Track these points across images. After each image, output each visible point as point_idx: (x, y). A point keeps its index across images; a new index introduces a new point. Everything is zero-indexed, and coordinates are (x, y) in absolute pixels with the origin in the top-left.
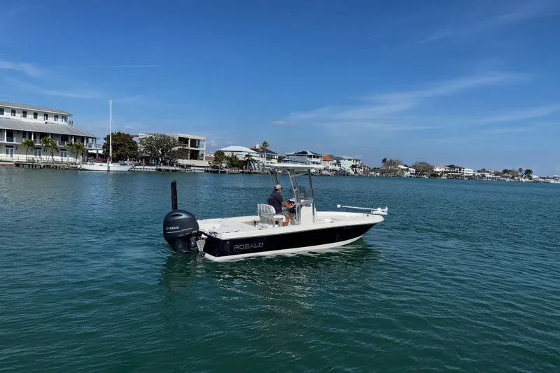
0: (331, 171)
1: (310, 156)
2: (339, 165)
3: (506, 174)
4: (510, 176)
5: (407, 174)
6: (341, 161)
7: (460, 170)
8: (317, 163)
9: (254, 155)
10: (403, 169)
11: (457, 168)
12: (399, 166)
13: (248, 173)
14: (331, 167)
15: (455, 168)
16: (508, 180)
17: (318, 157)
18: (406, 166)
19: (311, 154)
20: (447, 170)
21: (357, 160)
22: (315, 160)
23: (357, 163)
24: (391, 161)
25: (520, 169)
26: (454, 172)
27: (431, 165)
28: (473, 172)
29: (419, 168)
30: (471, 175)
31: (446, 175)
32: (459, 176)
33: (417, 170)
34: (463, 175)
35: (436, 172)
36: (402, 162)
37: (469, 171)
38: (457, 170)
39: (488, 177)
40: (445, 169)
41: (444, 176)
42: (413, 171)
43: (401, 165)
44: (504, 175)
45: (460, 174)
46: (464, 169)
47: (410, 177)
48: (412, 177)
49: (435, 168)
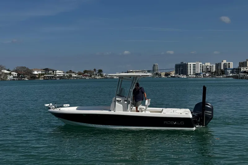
3: (86, 74)
4: (89, 75)
5: (10, 77)
7: (53, 72)
10: (6, 74)
11: (51, 70)
12: (3, 71)
15: (49, 71)
16: (87, 78)
18: (8, 70)
20: (43, 73)
25: (95, 69)
26: (49, 74)
27: (29, 69)
28: (63, 73)
29: (20, 72)
30: (62, 75)
31: (43, 76)
32: (53, 77)
33: (19, 73)
34: (55, 76)
35: (35, 74)
36: (4, 67)
37: (60, 73)
38: (51, 72)
39: (74, 77)
40: (42, 72)
41: (41, 78)
42: (15, 75)
43: (4, 69)
44: (84, 74)
45: (53, 75)
46: (56, 71)
47: (13, 80)
48: (14, 80)
49: (34, 71)
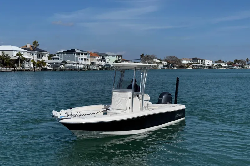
0: (98, 66)
1: (79, 54)
2: (105, 61)
3: (237, 64)
4: (240, 65)
5: (161, 66)
6: (106, 57)
8: (85, 60)
9: (25, 54)
10: (157, 63)
11: (200, 60)
12: (154, 60)
13: (20, 70)
14: (98, 63)
15: (198, 60)
16: (238, 68)
17: (85, 54)
18: (159, 60)
19: (79, 51)
20: (192, 62)
21: (119, 56)
22: (83, 57)
23: (120, 59)
24: (148, 56)
25: (247, 59)
26: (197, 64)
27: (179, 58)
28: (211, 63)
29: (170, 61)
30: (210, 65)
31: (191, 66)
32: (201, 66)
33: (168, 63)
34: (204, 66)
35: (183, 64)
36: (156, 57)
37: (209, 62)
38: (199, 62)
39: (223, 67)
40: (190, 61)
41: (190, 67)
42: (165, 64)
43: (155, 59)
44: (235, 64)
45: (202, 65)
46: (205, 60)
47: (163, 69)
48: (165, 69)
49: (183, 61)
